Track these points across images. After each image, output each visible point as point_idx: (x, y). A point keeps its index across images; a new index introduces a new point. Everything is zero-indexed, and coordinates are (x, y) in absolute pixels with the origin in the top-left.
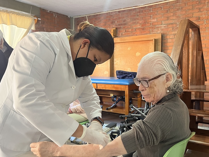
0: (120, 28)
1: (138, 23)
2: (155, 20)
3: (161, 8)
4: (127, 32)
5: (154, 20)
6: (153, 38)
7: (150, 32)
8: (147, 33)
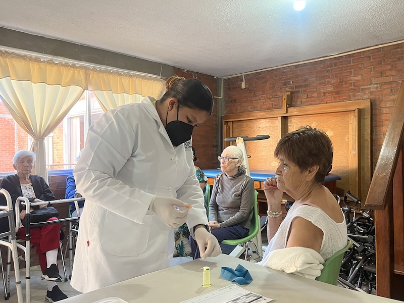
0: (298, 92)
1: (328, 82)
2: (359, 78)
3: (370, 57)
4: (310, 98)
5: (356, 78)
6: (355, 107)
7: (350, 98)
8: (345, 99)
